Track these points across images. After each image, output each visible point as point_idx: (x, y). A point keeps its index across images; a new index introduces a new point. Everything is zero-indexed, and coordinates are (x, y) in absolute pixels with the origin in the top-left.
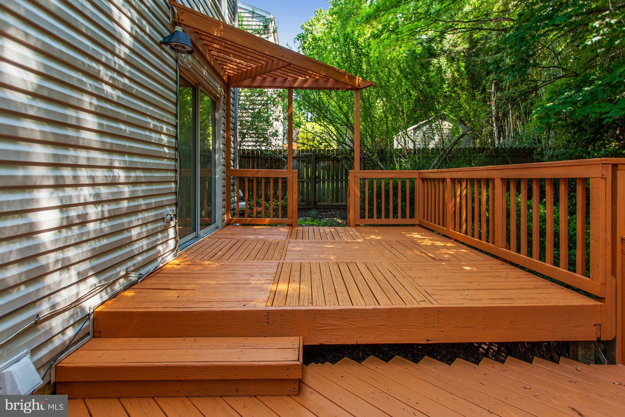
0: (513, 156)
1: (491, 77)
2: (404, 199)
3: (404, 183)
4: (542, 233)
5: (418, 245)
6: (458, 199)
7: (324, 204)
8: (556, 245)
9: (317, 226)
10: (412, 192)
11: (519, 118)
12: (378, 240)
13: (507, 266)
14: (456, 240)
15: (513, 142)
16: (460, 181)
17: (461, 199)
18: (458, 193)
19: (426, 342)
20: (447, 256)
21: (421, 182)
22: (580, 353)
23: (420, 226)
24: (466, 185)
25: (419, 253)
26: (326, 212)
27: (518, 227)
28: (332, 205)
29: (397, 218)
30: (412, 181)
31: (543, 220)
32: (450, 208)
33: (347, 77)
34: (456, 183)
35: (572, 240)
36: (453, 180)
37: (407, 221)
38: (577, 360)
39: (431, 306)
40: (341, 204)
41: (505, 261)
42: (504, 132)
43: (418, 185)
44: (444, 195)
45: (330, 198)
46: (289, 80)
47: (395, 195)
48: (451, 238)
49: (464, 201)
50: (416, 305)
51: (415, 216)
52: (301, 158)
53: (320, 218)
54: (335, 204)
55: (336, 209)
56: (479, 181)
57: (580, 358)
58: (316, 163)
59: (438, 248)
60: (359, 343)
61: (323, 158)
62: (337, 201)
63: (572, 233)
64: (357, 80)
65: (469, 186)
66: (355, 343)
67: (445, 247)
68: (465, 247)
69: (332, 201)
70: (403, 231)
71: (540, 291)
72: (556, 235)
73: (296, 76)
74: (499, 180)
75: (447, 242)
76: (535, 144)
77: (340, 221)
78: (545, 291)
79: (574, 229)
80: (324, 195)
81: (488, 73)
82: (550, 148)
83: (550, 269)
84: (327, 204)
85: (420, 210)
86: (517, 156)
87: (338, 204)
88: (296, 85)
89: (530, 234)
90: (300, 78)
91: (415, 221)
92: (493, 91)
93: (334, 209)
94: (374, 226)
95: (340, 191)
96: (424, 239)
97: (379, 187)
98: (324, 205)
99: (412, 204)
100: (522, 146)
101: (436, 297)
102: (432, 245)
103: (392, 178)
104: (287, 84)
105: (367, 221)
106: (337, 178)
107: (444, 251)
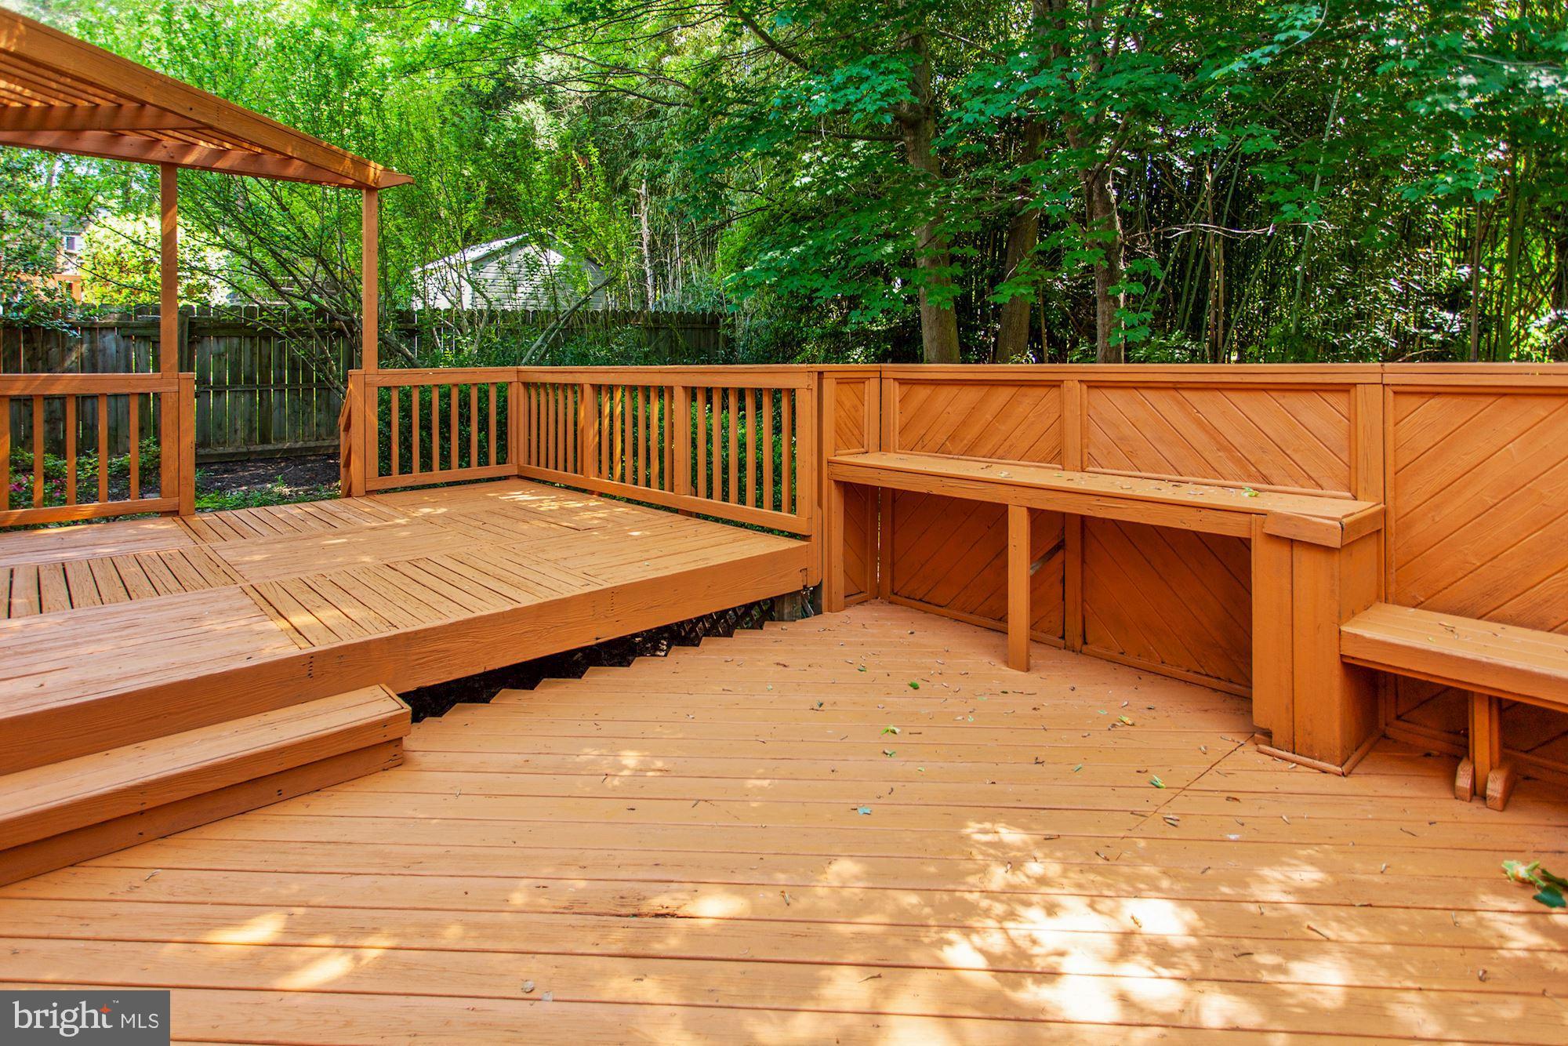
0: (686, 329)
1: (640, 164)
2: (484, 426)
3: (484, 395)
4: (742, 467)
5: (535, 512)
6: (606, 422)
7: (221, 450)
8: (759, 482)
9: (214, 510)
10: (503, 410)
11: (691, 250)
12: (444, 515)
13: (694, 521)
14: (601, 495)
15: (684, 299)
16: (611, 389)
17: (611, 420)
18: (607, 410)
19: (593, 643)
20: (596, 522)
21: (522, 389)
22: (786, 611)
23: (519, 477)
24: (623, 396)
25: (544, 525)
26: (233, 471)
27: (709, 463)
28: (249, 453)
29: (469, 465)
30: (502, 389)
31: (742, 446)
32: (591, 437)
33: (348, 162)
34: (603, 393)
35: (777, 470)
36: (598, 388)
37: (493, 470)
38: (783, 620)
39: (600, 588)
40: (280, 446)
41: (689, 514)
42: (665, 277)
43: (515, 396)
44: (576, 413)
45: (241, 434)
46: (165, 143)
47: (465, 420)
48: (592, 493)
49: (618, 425)
50: (578, 592)
51: (509, 458)
52: (136, 328)
53: (222, 489)
54: (259, 448)
55: (262, 461)
56: (646, 389)
57: (786, 617)
58: (191, 343)
59: (574, 512)
60: (489, 668)
61: (215, 328)
62: (264, 439)
63: (778, 461)
64: (372, 171)
65: (627, 399)
66: (481, 670)
67: (586, 509)
68: (622, 503)
69: (249, 440)
70: (491, 492)
71: (741, 543)
72: (759, 467)
73: (191, 139)
74: (681, 389)
75: (588, 499)
76: (722, 305)
77: (286, 491)
78: (747, 542)
79: (780, 455)
80: (220, 426)
81: (634, 154)
82: (746, 314)
83: (752, 513)
84: (230, 450)
85: (521, 446)
86: (692, 328)
87: (270, 447)
88: (189, 159)
89: (725, 470)
90: (202, 143)
91: (509, 469)
92: (644, 192)
93: (256, 461)
94: (412, 488)
95: (275, 414)
96: (541, 501)
97: (426, 406)
98: (221, 455)
99: (503, 435)
100: (698, 308)
101: (604, 577)
102: (561, 508)
103: (456, 385)
104: (159, 154)
105: (397, 479)
106: (265, 380)
107: (588, 515)
